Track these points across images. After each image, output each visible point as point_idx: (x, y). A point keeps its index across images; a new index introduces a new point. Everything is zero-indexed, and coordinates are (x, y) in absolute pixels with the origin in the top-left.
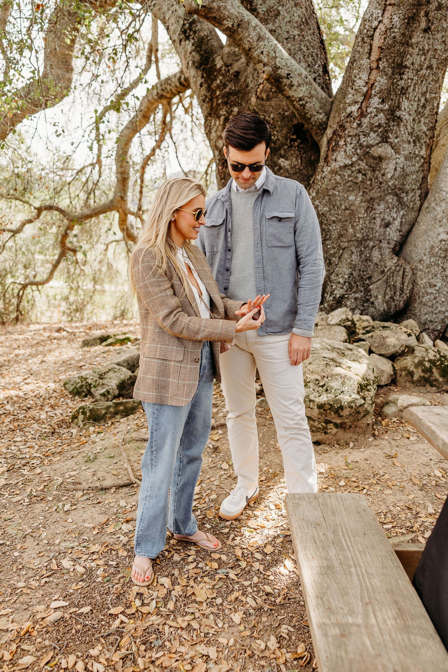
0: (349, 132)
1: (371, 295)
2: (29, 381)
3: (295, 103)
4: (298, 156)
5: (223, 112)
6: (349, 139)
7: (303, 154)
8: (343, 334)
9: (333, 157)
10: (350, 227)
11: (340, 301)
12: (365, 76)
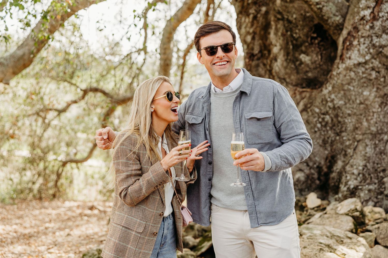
0: (362, 34)
1: (385, 188)
2: (51, 250)
3: (313, 6)
4: (318, 52)
5: (252, 11)
6: (362, 40)
7: (324, 50)
8: (349, 223)
9: (348, 56)
10: (365, 120)
11: (353, 192)
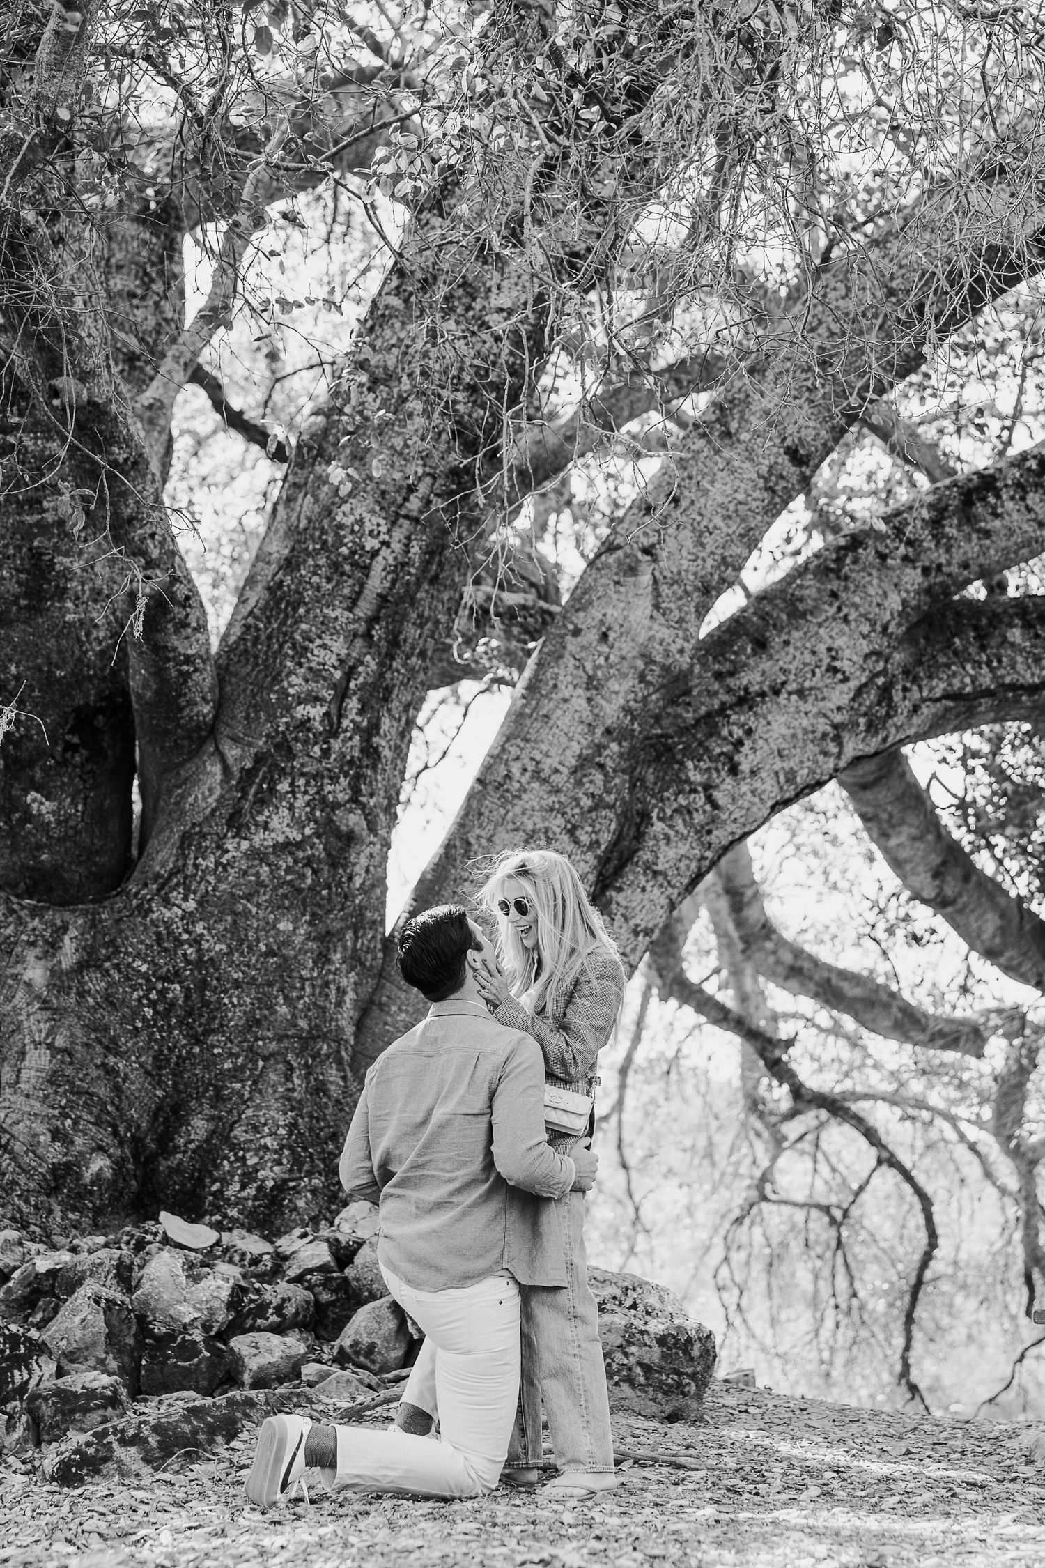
0: (302, 765)
3: (170, 664)
4: (78, 792)
9: (260, 819)
10: (281, 1000)
11: (274, 1197)
12: (339, 646)
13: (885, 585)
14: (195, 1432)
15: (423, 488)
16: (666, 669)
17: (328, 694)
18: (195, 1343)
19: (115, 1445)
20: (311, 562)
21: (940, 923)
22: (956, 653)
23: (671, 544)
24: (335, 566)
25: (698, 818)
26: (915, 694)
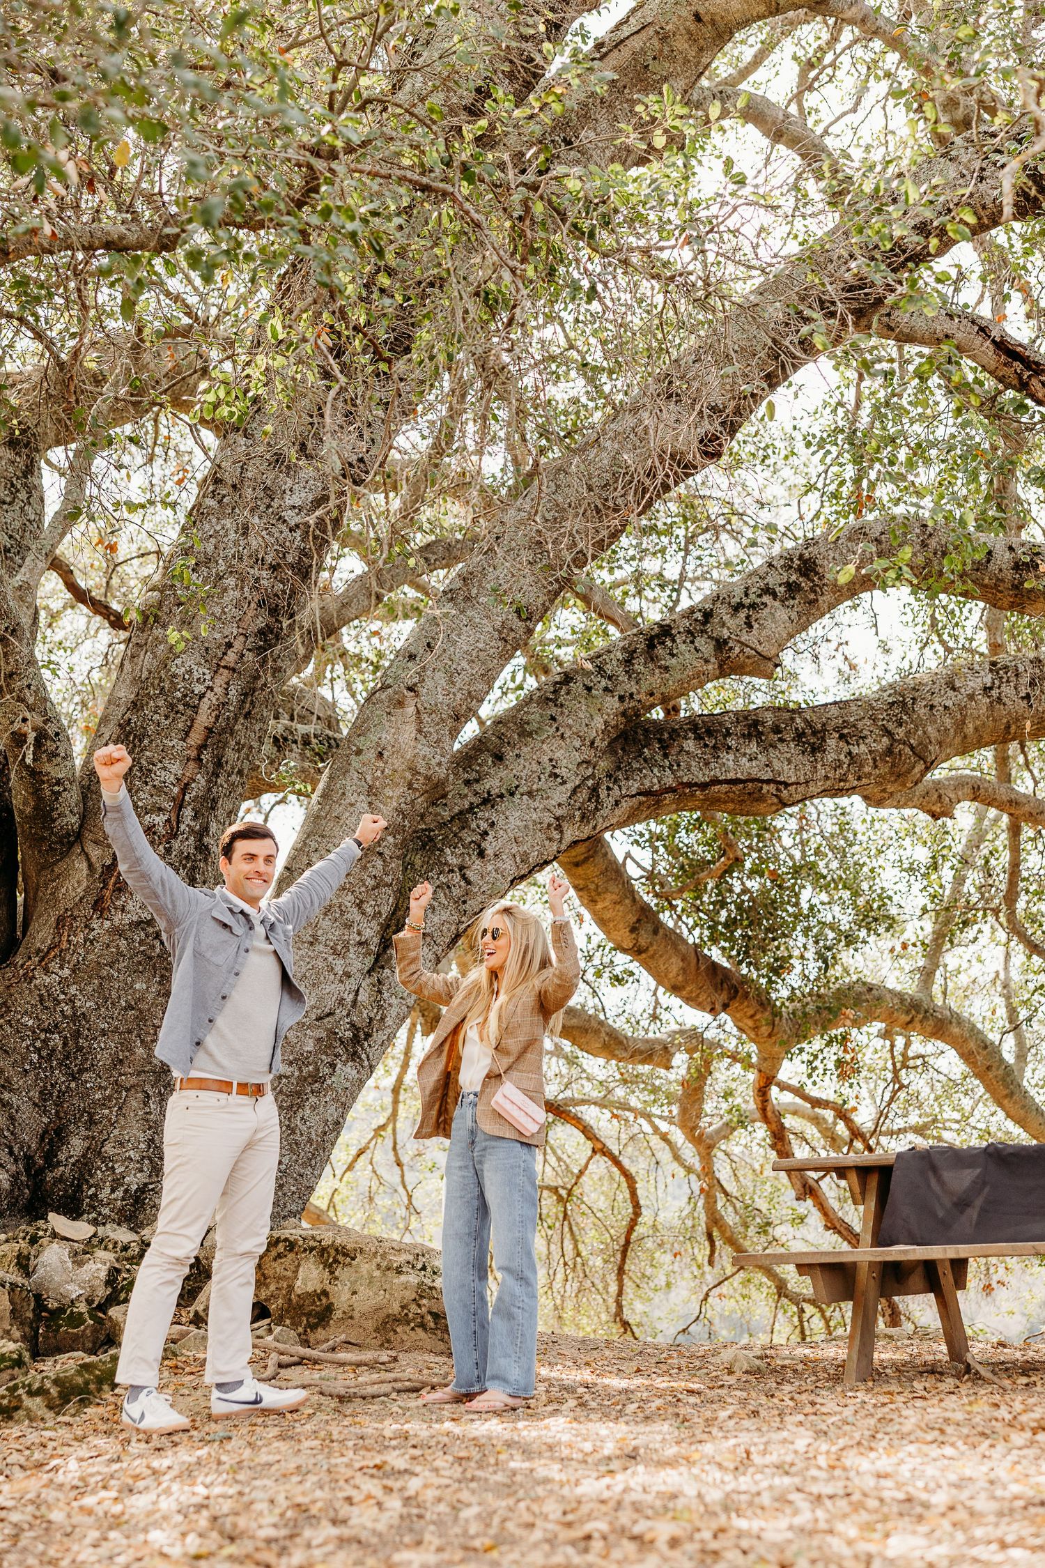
11: (138, 1197)
12: (176, 768)
13: (591, 710)
14: (87, 1383)
15: (238, 645)
16: (428, 778)
17: (168, 805)
18: (81, 1314)
19: (24, 1397)
20: (152, 704)
21: (635, 966)
22: (645, 760)
23: (429, 683)
24: (172, 706)
25: (456, 892)
26: (616, 792)
